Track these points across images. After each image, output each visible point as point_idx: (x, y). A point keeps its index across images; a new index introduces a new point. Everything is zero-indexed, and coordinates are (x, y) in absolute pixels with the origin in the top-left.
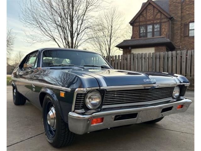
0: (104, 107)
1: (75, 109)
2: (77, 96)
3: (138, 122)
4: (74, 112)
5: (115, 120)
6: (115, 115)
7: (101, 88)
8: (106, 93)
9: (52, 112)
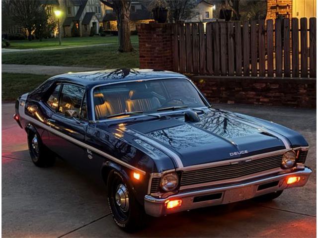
0: (181, 188)
1: (151, 192)
2: (153, 180)
3: (224, 203)
4: (150, 195)
5: (194, 201)
6: (194, 197)
7: (177, 170)
8: (184, 174)
9: (122, 191)
